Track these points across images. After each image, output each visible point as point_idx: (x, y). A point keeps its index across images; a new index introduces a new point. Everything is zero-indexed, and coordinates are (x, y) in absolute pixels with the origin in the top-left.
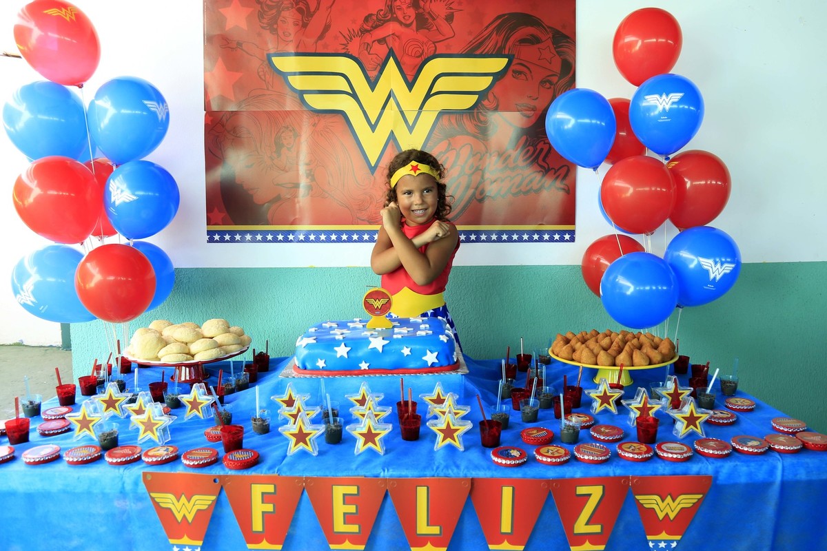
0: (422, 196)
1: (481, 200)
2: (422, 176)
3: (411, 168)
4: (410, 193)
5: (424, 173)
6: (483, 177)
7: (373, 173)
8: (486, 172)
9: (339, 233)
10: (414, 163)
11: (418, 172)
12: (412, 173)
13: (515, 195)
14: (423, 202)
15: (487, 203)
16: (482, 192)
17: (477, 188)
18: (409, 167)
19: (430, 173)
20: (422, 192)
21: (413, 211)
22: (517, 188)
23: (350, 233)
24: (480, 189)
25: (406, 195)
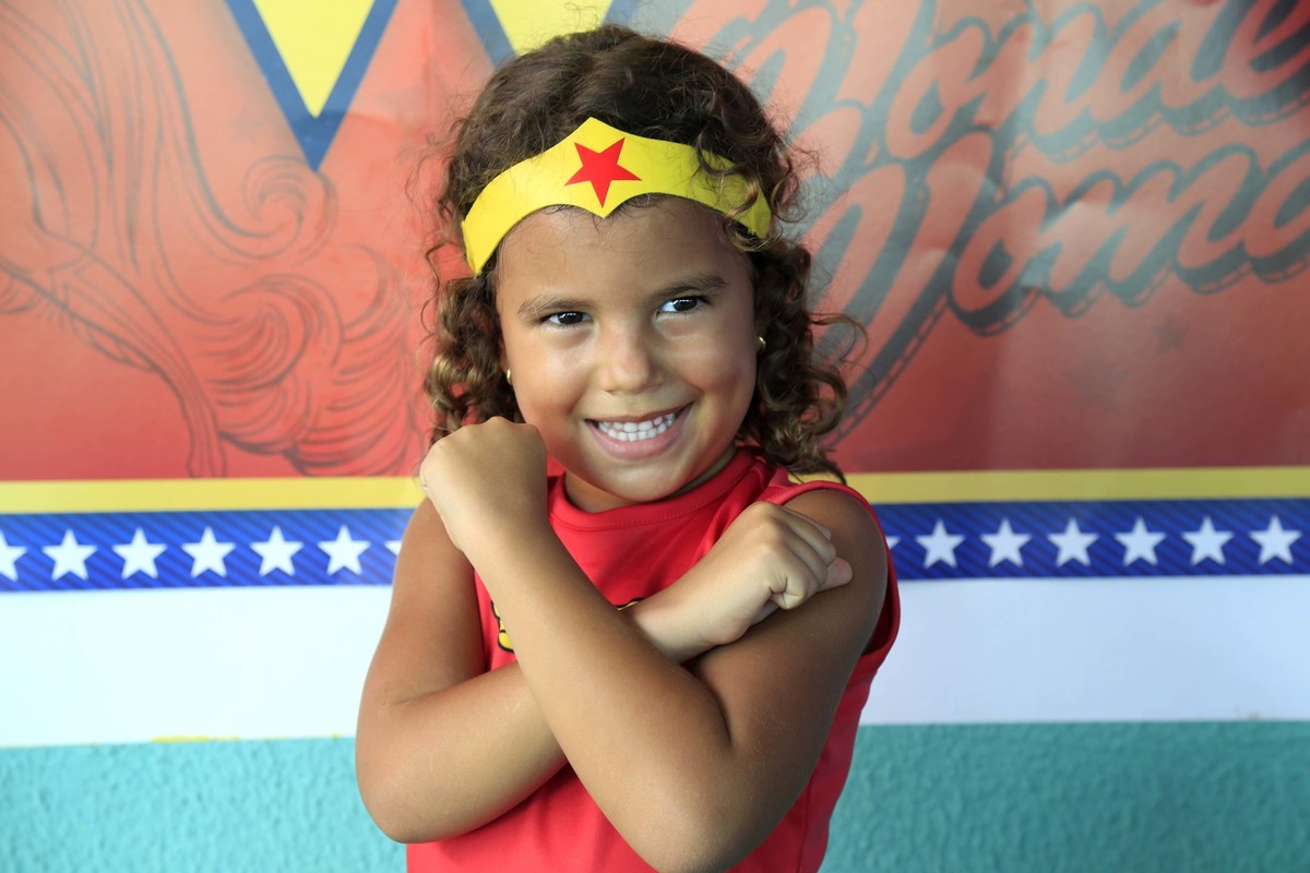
0: (647, 336)
1: (988, 319)
2: (642, 220)
3: (576, 164)
4: (574, 315)
5: (658, 198)
6: (996, 172)
7: (314, 158)
8: (1020, 138)
9: (104, 530)
10: (596, 134)
11: (619, 191)
12: (584, 195)
13: (1202, 278)
14: (656, 373)
15: (1024, 332)
16: (994, 267)
17: (958, 246)
18: (562, 158)
19: (702, 195)
20: (650, 308)
21: (595, 423)
22: (1216, 234)
23: (173, 529)
24: (981, 245)
25: (553, 330)
